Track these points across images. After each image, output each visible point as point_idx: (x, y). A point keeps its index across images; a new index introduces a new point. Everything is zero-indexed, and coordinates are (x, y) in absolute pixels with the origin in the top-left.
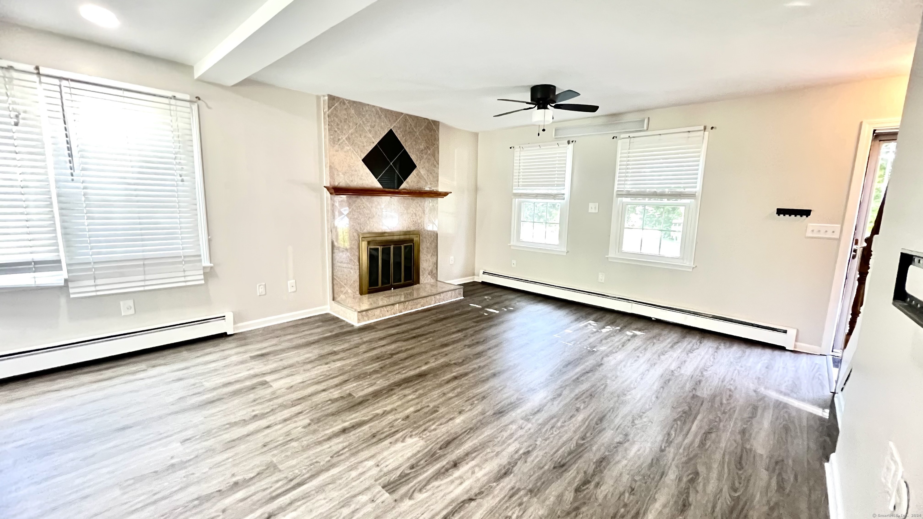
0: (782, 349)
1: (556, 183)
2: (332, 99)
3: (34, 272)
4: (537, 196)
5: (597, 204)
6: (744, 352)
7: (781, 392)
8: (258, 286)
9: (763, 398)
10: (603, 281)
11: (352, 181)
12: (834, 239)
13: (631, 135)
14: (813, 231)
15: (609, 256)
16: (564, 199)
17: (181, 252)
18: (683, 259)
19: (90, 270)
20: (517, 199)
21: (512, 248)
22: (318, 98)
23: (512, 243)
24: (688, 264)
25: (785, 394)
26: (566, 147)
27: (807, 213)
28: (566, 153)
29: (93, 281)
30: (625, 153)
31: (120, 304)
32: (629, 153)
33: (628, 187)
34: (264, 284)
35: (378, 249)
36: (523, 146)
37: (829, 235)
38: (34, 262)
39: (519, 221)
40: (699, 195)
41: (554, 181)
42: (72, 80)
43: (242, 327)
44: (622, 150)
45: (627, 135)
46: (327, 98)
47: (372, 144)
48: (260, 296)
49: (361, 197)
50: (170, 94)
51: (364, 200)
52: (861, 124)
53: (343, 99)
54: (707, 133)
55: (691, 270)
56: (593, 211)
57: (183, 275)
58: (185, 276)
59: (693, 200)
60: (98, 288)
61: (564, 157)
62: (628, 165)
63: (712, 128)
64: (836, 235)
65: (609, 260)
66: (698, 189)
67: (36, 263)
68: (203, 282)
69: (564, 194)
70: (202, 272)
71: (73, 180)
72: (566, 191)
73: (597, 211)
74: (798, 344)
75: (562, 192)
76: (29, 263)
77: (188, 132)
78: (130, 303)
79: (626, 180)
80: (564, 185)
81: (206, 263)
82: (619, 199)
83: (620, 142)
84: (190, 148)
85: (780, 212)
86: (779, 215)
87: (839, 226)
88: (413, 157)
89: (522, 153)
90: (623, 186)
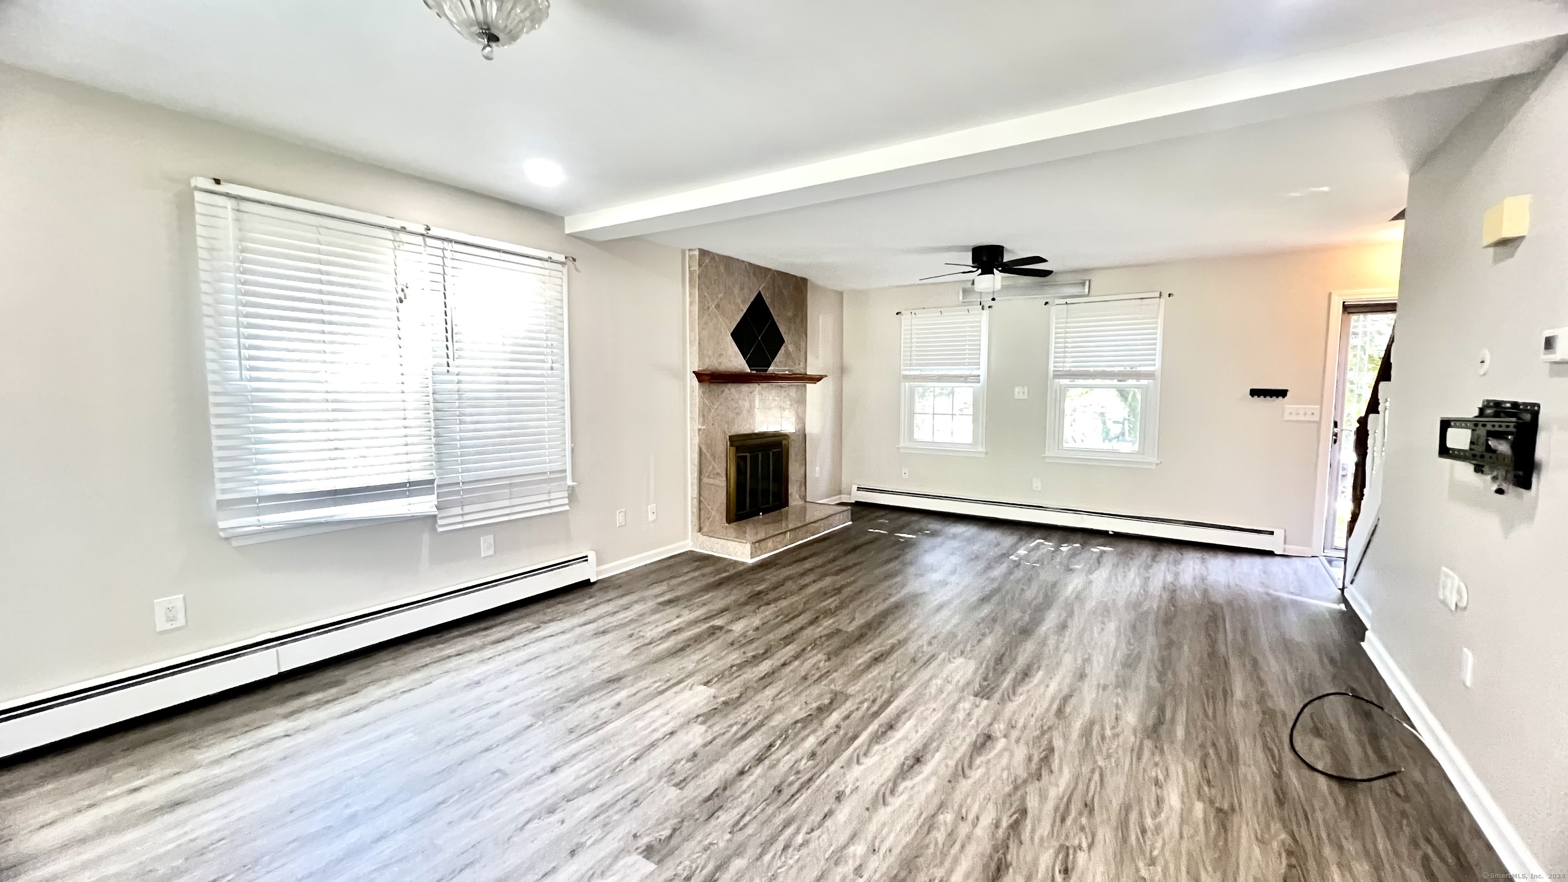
0: (1271, 554)
1: (967, 361)
2: (703, 253)
3: (408, 497)
4: (941, 378)
5: (1026, 388)
6: (1234, 561)
7: (1292, 593)
8: (618, 512)
9: (1277, 599)
10: (1039, 489)
11: (720, 363)
12: (1314, 422)
13: (1069, 301)
14: (1291, 414)
15: (1047, 454)
16: (979, 382)
17: (548, 467)
18: (1143, 454)
19: (457, 493)
20: (907, 384)
21: (902, 451)
22: (683, 252)
23: (902, 444)
24: (1150, 459)
25: (1297, 595)
26: (981, 314)
27: (1282, 393)
28: (980, 322)
29: (460, 508)
30: (1062, 323)
31: (479, 539)
32: (1067, 323)
33: (1068, 366)
34: (624, 510)
35: (746, 456)
36: (916, 311)
37: (1309, 418)
38: (409, 482)
39: (912, 414)
40: (1158, 374)
41: (965, 359)
42: (456, 242)
43: (606, 571)
44: (1056, 319)
45: (1063, 301)
46: (697, 253)
47: (740, 312)
48: (620, 527)
49: (730, 385)
50: (545, 254)
51: (732, 391)
52: (1330, 294)
53: (713, 254)
54: (1162, 300)
55: (1154, 467)
56: (1021, 397)
57: (548, 498)
58: (549, 500)
59: (1151, 381)
60: (467, 518)
61: (977, 326)
62: (1066, 338)
63: (1170, 295)
64: (1316, 418)
65: (1047, 460)
66: (1156, 367)
67: (412, 484)
68: (567, 508)
69: (979, 376)
70: (566, 494)
71: (448, 371)
72: (982, 372)
73: (1026, 397)
74: (1287, 546)
75: (975, 373)
76: (403, 485)
77: (558, 304)
78: (490, 538)
79: (1065, 357)
80: (979, 364)
81: (570, 482)
82: (1057, 380)
83: (1053, 309)
84: (560, 325)
85: (1255, 393)
86: (1253, 396)
87: (1318, 407)
88: (782, 329)
89: (915, 322)
90: (1062, 364)
